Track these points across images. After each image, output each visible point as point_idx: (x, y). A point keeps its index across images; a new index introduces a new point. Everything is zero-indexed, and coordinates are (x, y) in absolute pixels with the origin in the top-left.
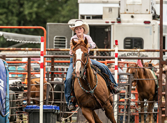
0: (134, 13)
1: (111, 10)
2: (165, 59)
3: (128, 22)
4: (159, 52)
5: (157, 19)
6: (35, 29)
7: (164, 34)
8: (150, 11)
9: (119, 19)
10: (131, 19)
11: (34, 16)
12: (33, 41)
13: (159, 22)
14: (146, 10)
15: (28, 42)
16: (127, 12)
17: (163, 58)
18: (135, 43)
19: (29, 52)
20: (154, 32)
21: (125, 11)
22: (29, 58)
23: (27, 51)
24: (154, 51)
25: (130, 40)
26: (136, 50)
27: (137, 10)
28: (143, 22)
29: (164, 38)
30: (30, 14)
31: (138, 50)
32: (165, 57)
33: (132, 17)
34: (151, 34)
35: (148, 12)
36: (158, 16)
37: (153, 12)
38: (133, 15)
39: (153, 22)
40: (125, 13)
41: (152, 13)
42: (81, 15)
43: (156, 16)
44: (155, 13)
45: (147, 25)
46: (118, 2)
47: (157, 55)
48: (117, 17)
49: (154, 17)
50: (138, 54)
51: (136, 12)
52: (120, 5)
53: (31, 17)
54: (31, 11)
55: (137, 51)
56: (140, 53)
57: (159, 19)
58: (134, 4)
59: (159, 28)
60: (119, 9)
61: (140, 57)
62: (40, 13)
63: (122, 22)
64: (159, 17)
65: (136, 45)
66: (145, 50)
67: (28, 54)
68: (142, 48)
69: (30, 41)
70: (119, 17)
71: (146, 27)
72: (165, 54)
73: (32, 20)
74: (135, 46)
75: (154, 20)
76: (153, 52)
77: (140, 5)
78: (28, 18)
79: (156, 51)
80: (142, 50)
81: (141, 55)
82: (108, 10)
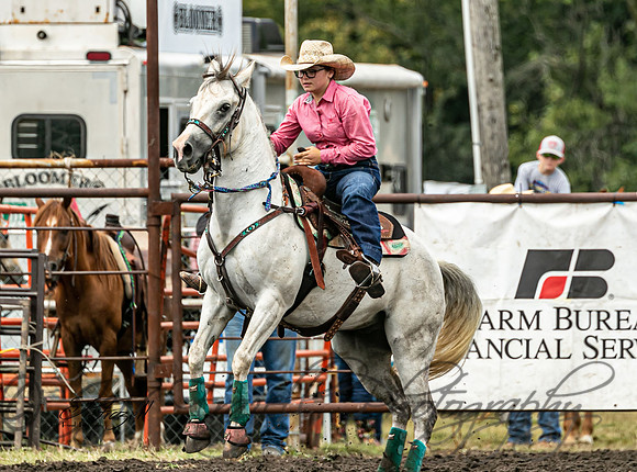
0: (47, 23)
2: (166, 196)
3: (27, 55)
4: (146, 170)
5: (137, 42)
8: (108, 14)
10: (38, 45)
13: (143, 56)
14: (94, 10)
16: (21, 17)
17: (161, 190)
18: (55, 137)
21: (13, 14)
24: (128, 164)
25: (34, 125)
26: (58, 162)
27: (62, 11)
28: (84, 56)
29: (164, 113)
31: (68, 161)
32: (169, 187)
34: (113, 102)
35: (101, 17)
36: (141, 32)
37: (121, 16)
39: (122, 55)
40: (16, 23)
41: (116, 19)
43: (133, 30)
44: (128, 19)
50: (67, 177)
55: (63, 167)
56: (76, 172)
57: (145, 44)
59: (142, 75)
61: (76, 188)
64: (143, 36)
65: (58, 143)
66: (94, 161)
68: (81, 153)
71: (95, 74)
72: (167, 177)
74: (54, 149)
75: (124, 48)
76: (122, 170)
79: (135, 163)
80: (81, 161)
81: (79, 181)
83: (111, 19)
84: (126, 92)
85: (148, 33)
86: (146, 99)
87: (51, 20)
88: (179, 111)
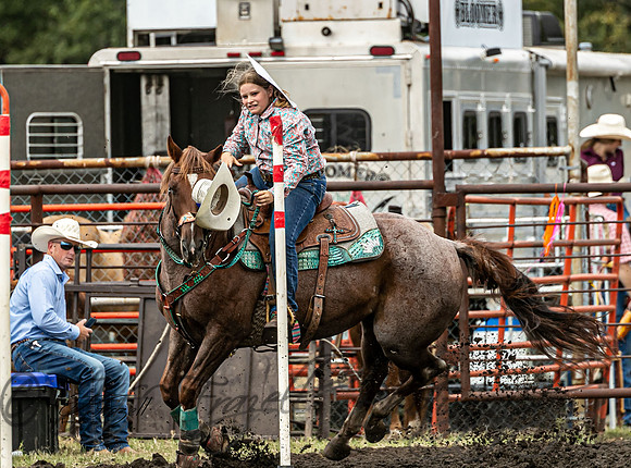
0: (332, 20)
1: (248, 9)
2: (451, 188)
4: (430, 162)
5: (420, 37)
7: (446, 93)
8: (390, 10)
9: (277, 40)
10: (322, 41)
13: (426, 50)
14: (377, 6)
16: (305, 14)
17: (446, 182)
18: (340, 131)
21: (298, 12)
24: (413, 157)
25: (320, 120)
26: (344, 156)
27: (345, 8)
28: (367, 52)
29: (448, 105)
31: (353, 155)
32: (453, 179)
33: (327, 32)
34: (397, 96)
35: (384, 13)
36: (423, 27)
37: (404, 11)
38: (330, 25)
39: (404, 49)
40: (301, 20)
41: (399, 14)
43: (415, 25)
44: (411, 14)
45: (384, 61)
47: (421, 171)
49: (409, 31)
50: (353, 171)
51: (340, 12)
55: (349, 160)
56: (362, 165)
57: (427, 38)
59: (425, 69)
60: (277, 4)
61: (362, 180)
63: (287, 53)
64: (425, 31)
65: (344, 137)
66: (379, 154)
68: (366, 147)
70: (278, 33)
71: (378, 69)
72: (451, 169)
74: (339, 142)
75: (407, 43)
76: (406, 162)
79: (420, 155)
80: (366, 155)
81: (364, 174)
82: (235, 9)
83: (394, 14)
84: (409, 86)
85: (430, 28)
86: (430, 92)
87: (335, 17)
88: (463, 103)
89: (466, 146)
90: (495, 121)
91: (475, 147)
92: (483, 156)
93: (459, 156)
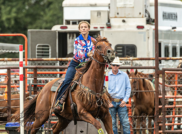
1: (100, 14)
2: (161, 69)
3: (119, 27)
4: (155, 61)
5: (152, 23)
6: (15, 37)
7: (159, 40)
8: (143, 15)
9: (109, 24)
11: (13, 22)
12: (13, 50)
13: (153, 27)
14: (139, 14)
15: (7, 51)
16: (117, 16)
17: (159, 67)
18: (127, 51)
19: (9, 63)
20: (148, 38)
21: (115, 15)
22: (9, 69)
23: (6, 61)
24: (149, 59)
25: (121, 48)
26: (128, 59)
27: (129, 14)
28: (136, 27)
29: (160, 44)
30: (9, 20)
31: (131, 58)
32: (161, 66)
33: (124, 21)
34: (145, 41)
35: (141, 16)
36: (153, 20)
37: (147, 15)
38: (125, 19)
39: (147, 27)
41: (145, 16)
42: (66, 20)
43: (150, 20)
44: (149, 16)
45: (141, 30)
46: (108, 5)
47: (152, 64)
48: (107, 21)
49: (149, 21)
50: (131, 63)
51: (128, 15)
52: (109, 8)
53: (10, 23)
54: (9, 16)
55: (130, 60)
56: (134, 61)
57: (154, 23)
58: (125, 7)
59: (153, 33)
60: (109, 12)
61: (134, 66)
62: (19, 18)
63: (112, 27)
64: (153, 21)
65: (129, 53)
66: (139, 58)
67: (7, 65)
68: (135, 56)
69: (10, 50)
70: (109, 21)
71: (139, 33)
72: (161, 63)
73: (10, 26)
74: (127, 54)
75: (148, 25)
76: (147, 61)
77: (132, 7)
78: (6, 25)
79: (151, 59)
80: (135, 58)
81: (134, 64)
82: (96, 14)
85: (155, 21)
86: (154, 40)
87: (126, 17)
88: (164, 43)
89: (165, 56)
90: (174, 49)
91: (168, 56)
92: (170, 59)
93: (163, 59)
